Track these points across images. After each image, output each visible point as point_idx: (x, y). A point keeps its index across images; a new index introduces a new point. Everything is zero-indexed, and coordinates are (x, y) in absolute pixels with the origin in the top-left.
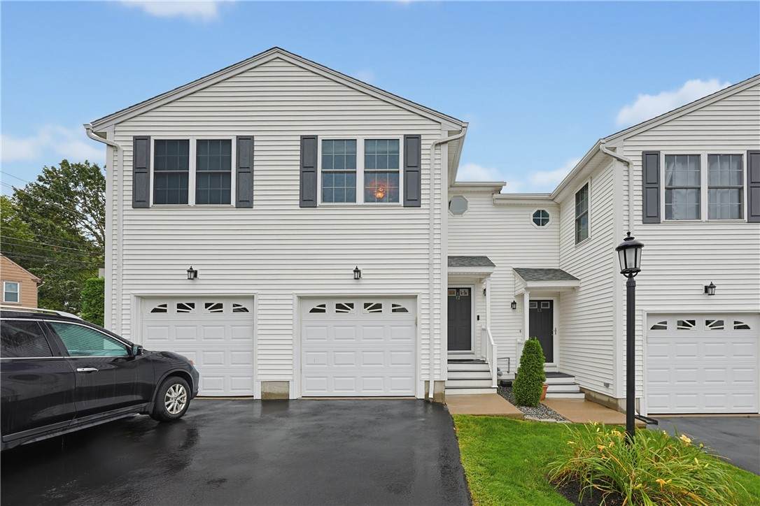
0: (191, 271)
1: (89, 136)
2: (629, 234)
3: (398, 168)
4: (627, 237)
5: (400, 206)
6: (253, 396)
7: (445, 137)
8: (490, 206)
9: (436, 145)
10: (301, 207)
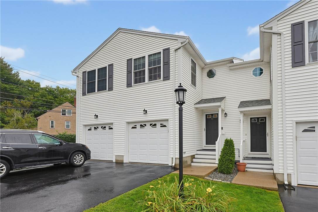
0: (95, 115)
1: (73, 75)
2: (180, 84)
3: (161, 64)
4: (179, 85)
5: (161, 81)
6: (113, 161)
7: (180, 45)
8: (229, 71)
9: (175, 50)
10: (127, 87)
